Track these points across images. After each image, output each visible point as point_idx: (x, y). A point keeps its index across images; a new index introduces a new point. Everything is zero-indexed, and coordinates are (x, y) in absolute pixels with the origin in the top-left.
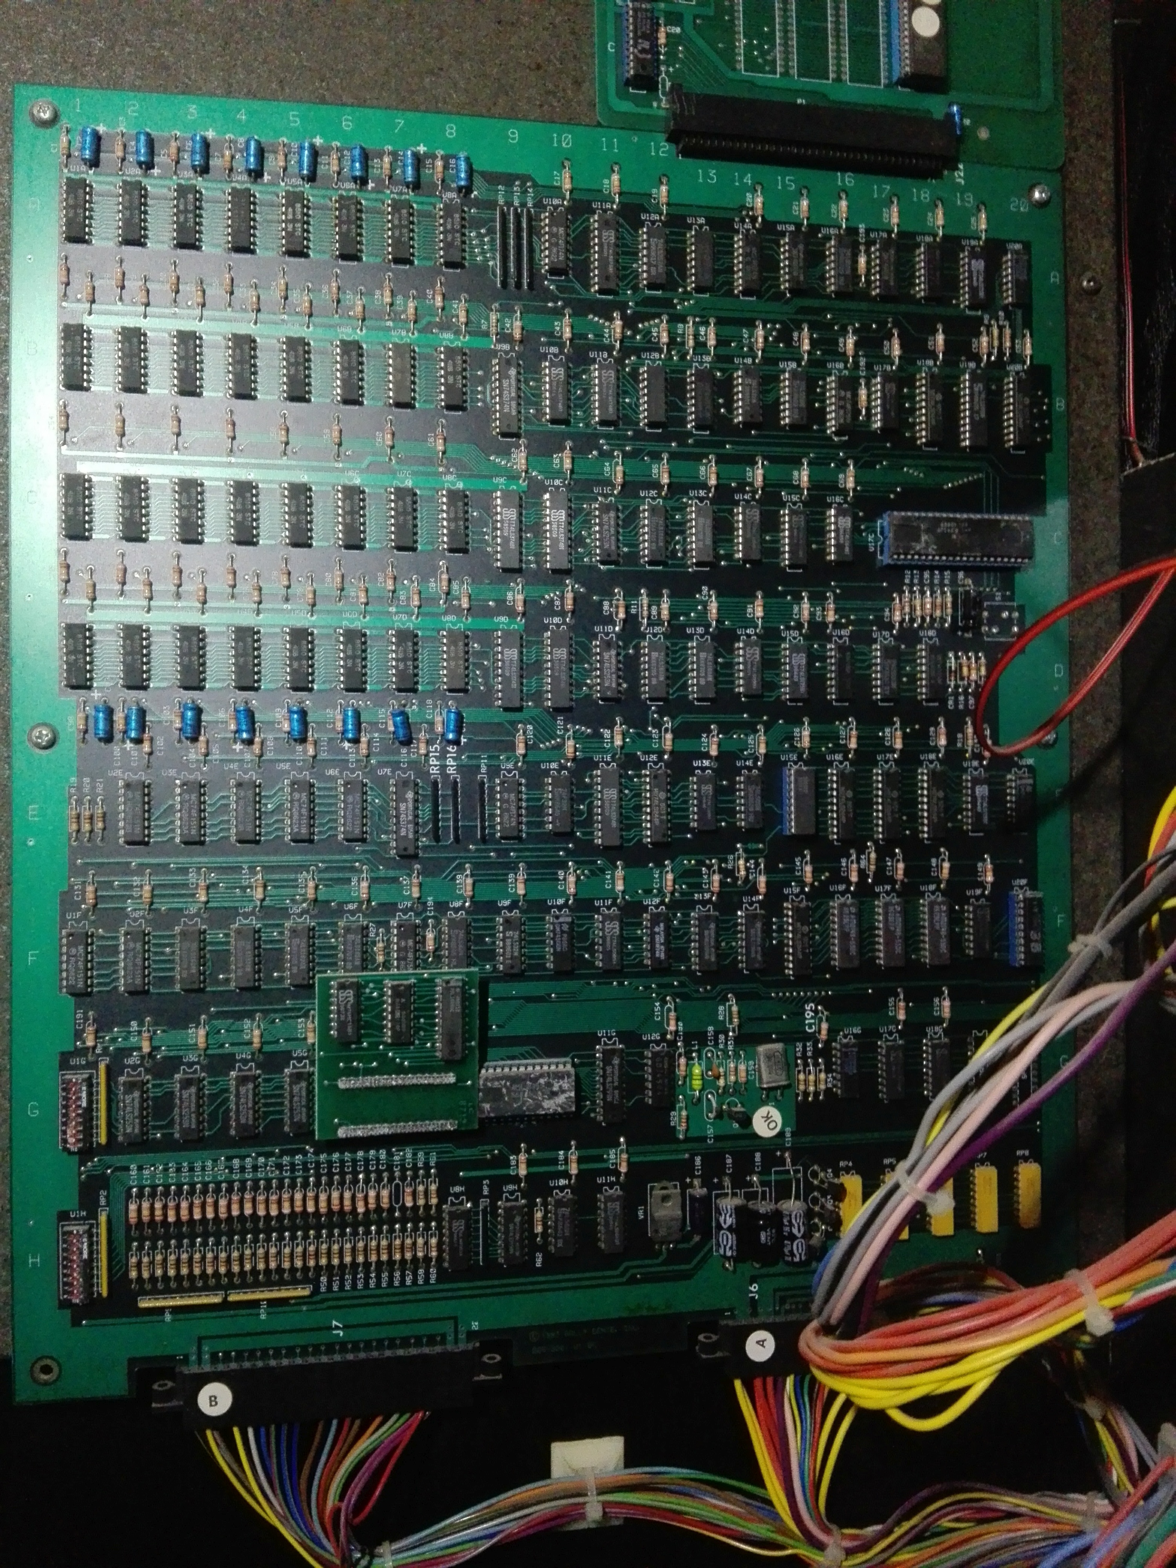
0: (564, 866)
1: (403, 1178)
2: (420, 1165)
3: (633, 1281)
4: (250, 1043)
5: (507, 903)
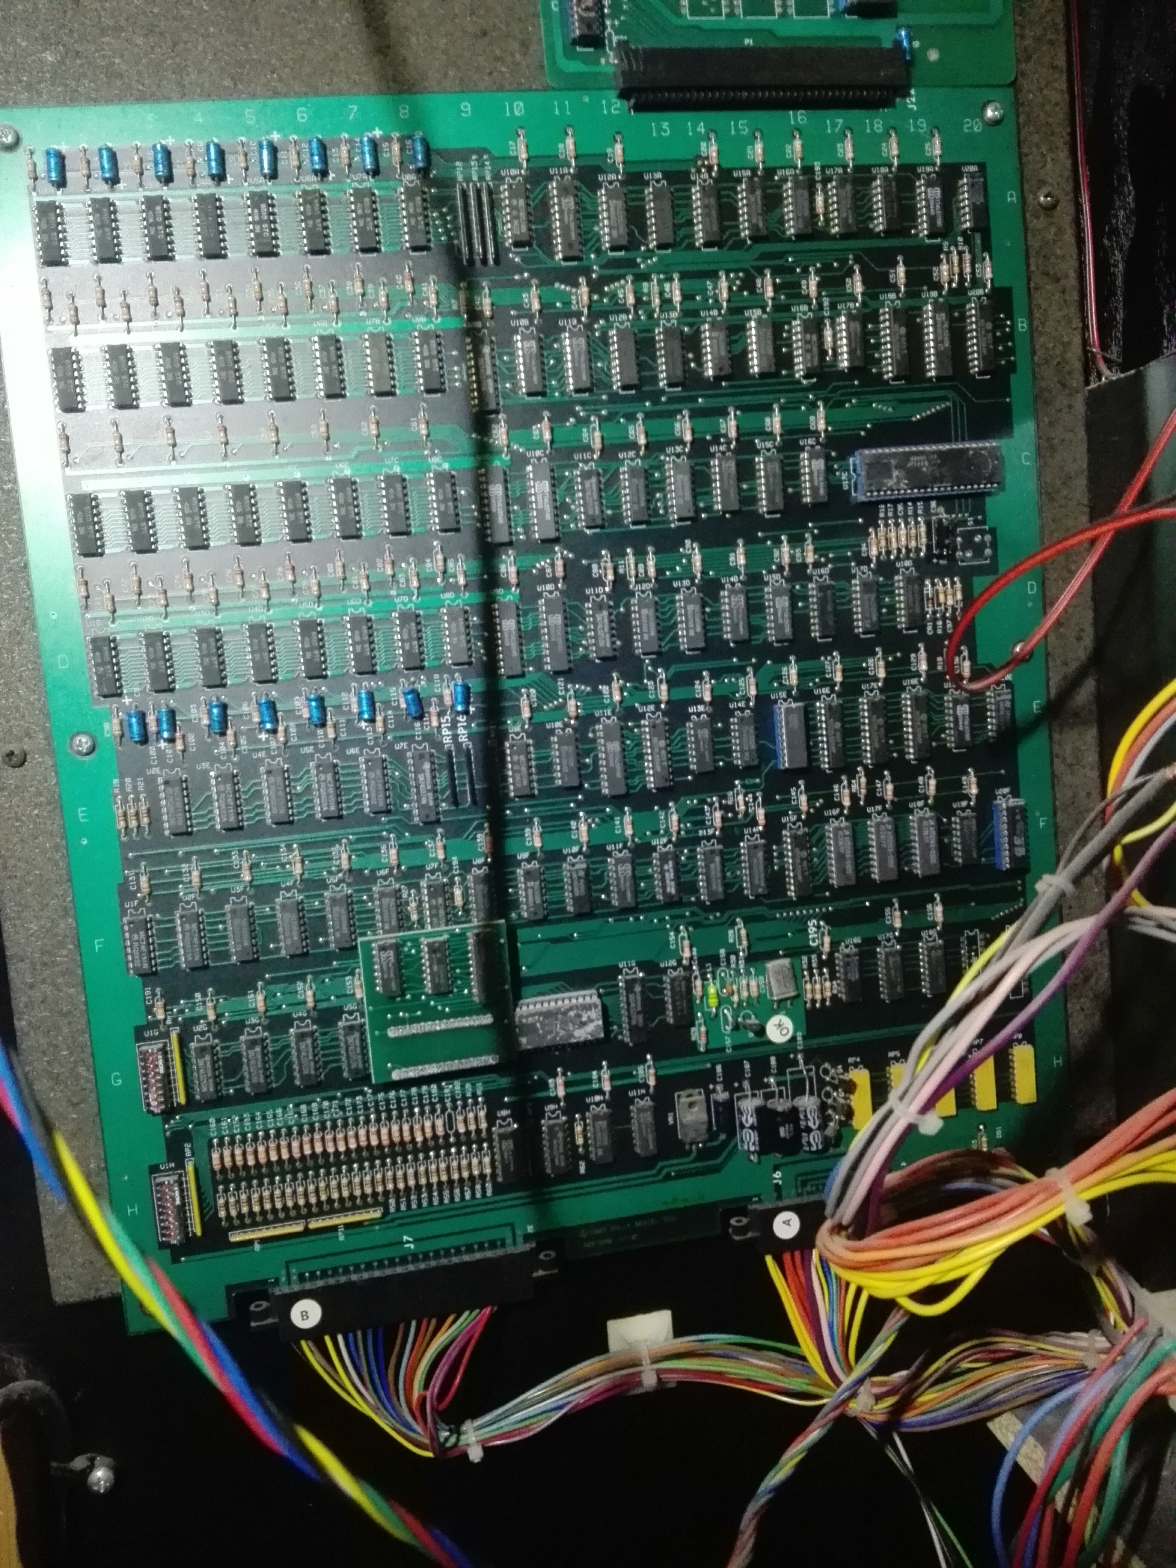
0: (575, 816)
1: (455, 1108)
2: (469, 1094)
3: (668, 1178)
4: (305, 1002)
5: (526, 855)
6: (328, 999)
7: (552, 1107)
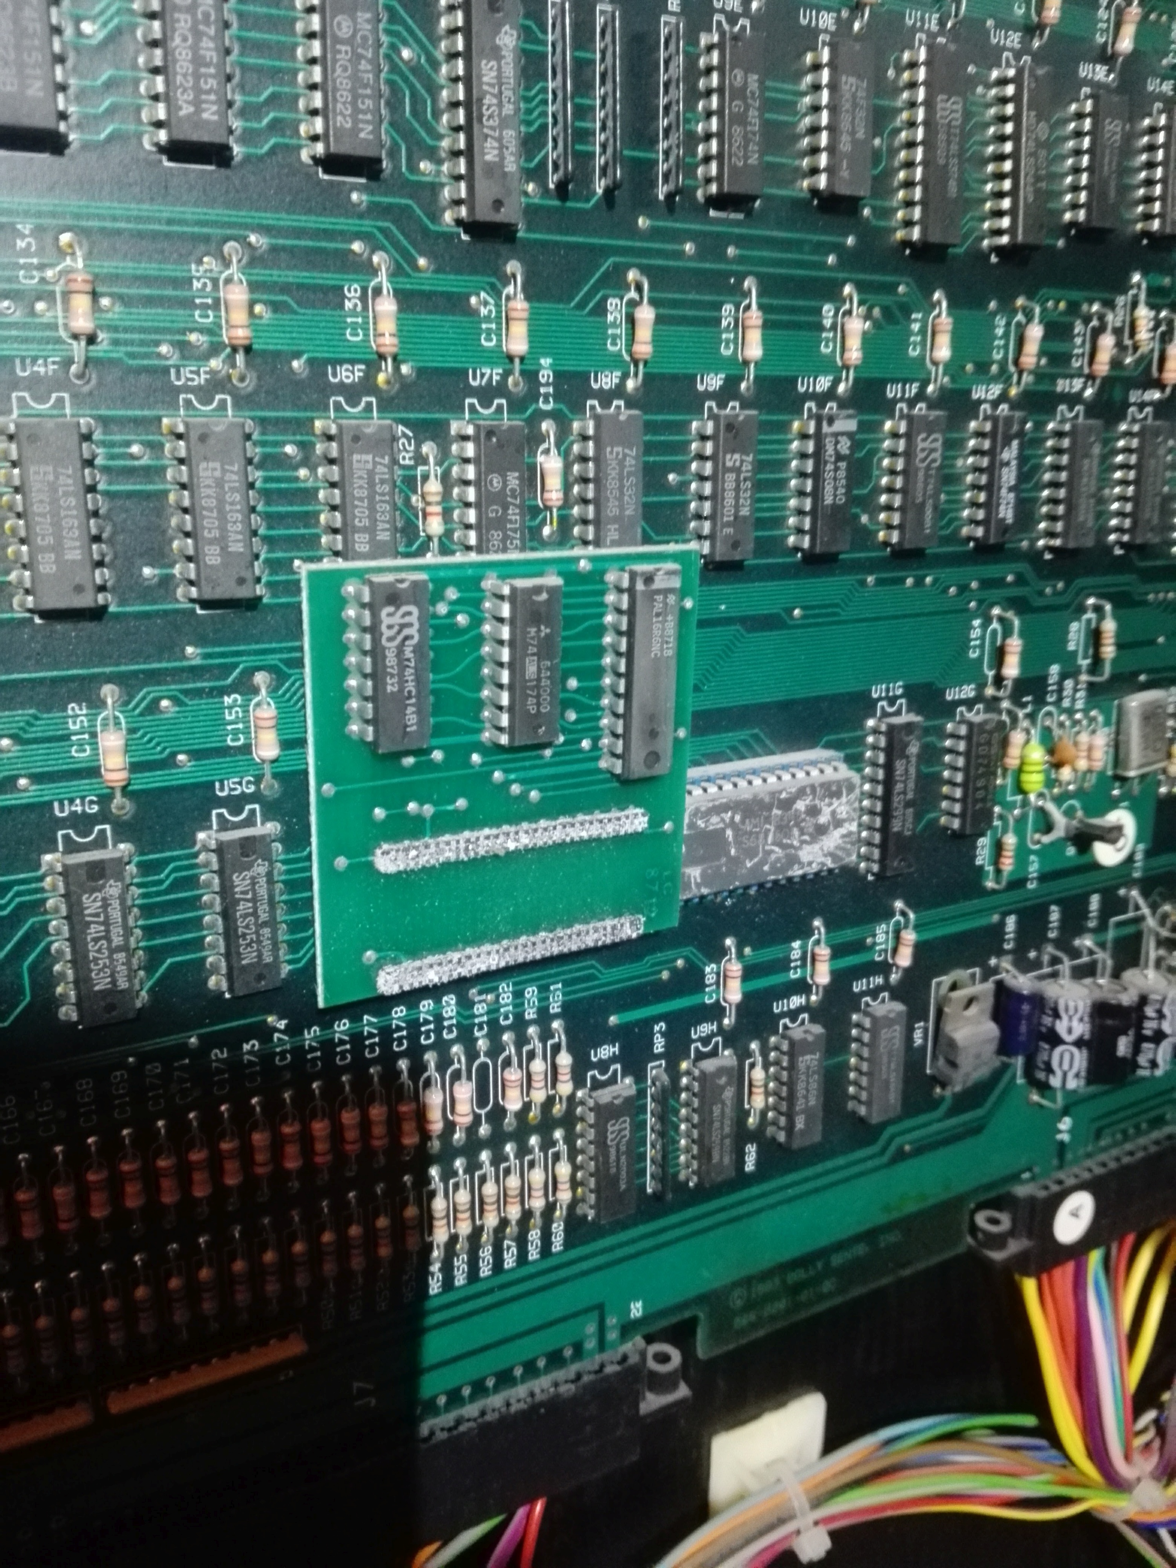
0: (832, 292)
1: (496, 1049)
2: (530, 1014)
3: (900, 1156)
4: (96, 770)
5: (714, 382)
6: (169, 762)
7: (705, 1029)
